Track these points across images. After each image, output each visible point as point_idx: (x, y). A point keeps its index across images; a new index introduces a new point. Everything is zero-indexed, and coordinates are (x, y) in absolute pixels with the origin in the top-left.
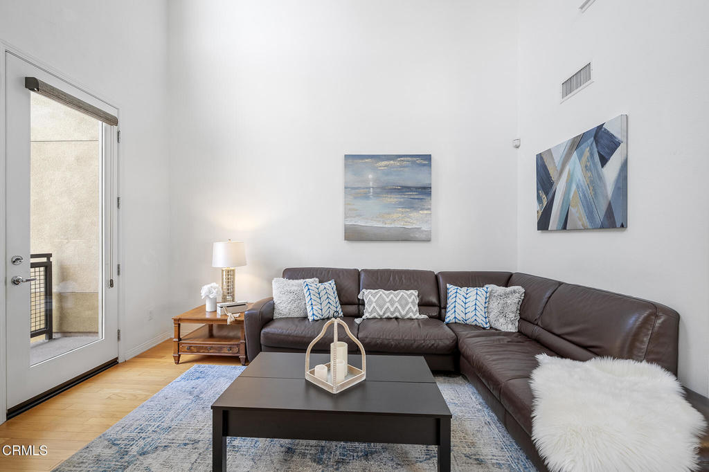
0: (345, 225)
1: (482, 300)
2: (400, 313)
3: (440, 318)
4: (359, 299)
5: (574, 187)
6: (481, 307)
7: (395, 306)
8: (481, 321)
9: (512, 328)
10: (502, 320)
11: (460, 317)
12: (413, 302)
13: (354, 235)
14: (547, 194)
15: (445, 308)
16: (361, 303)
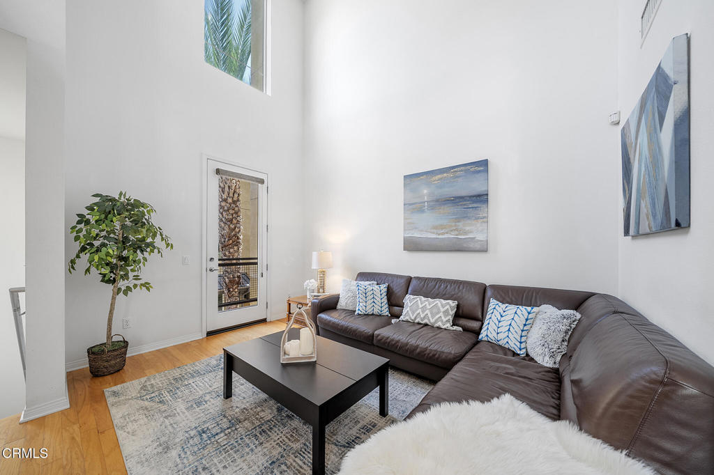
1: (520, 320)
2: (429, 320)
4: (402, 302)
5: (643, 170)
6: (516, 328)
7: (425, 313)
8: (513, 345)
9: (550, 363)
11: (492, 336)
16: (402, 306)
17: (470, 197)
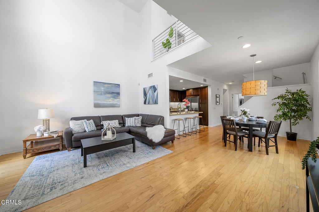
0: (94, 103)
1: (134, 120)
3: (124, 126)
4: (101, 124)
5: (150, 96)
6: (134, 122)
8: (134, 125)
9: (140, 125)
10: (138, 124)
11: (129, 125)
12: (117, 123)
13: (97, 106)
14: (146, 96)
15: (125, 124)
16: (103, 125)
17: (116, 93)
